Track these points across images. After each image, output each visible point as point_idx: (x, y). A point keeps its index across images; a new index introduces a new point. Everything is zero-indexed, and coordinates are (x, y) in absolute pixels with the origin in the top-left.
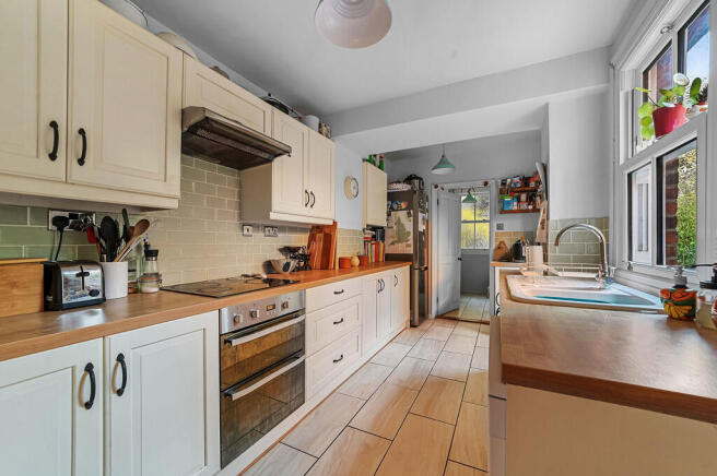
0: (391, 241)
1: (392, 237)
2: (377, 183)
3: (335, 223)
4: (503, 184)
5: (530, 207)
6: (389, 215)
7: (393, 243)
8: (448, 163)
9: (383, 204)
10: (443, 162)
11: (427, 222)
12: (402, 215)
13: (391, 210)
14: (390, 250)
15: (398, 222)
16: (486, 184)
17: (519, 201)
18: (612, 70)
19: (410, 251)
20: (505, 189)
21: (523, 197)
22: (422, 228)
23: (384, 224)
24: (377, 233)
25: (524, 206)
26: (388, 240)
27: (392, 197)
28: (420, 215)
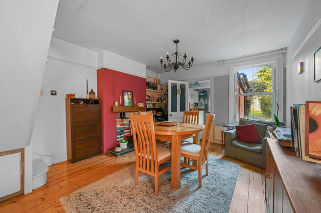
2: (197, 94)
6: (199, 100)
7: (200, 106)
9: (198, 98)
11: (208, 102)
12: (202, 100)
13: (199, 99)
14: (199, 108)
15: (201, 102)
19: (204, 108)
22: (206, 103)
23: (198, 102)
24: (196, 104)
27: (200, 96)
28: (206, 100)
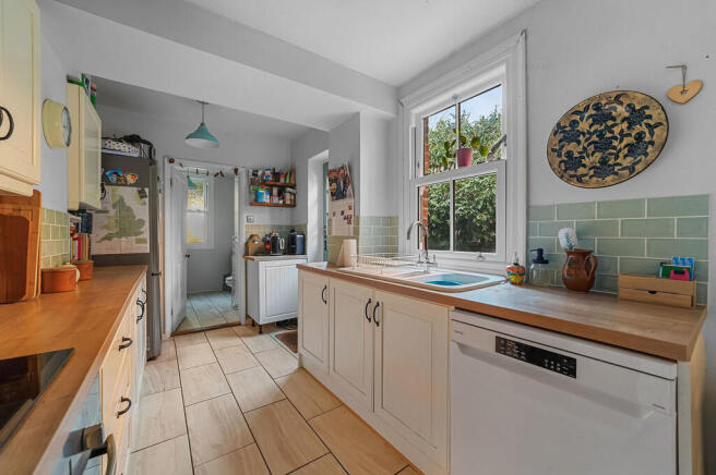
0: (104, 233)
1: (106, 227)
3: (37, 193)
4: (255, 174)
5: (281, 202)
6: (103, 190)
7: (108, 238)
8: (208, 134)
10: (201, 132)
12: (129, 195)
13: (107, 182)
14: (100, 248)
15: (120, 204)
16: (236, 171)
17: (271, 194)
18: (401, 108)
19: (146, 248)
20: (256, 180)
21: (275, 191)
23: (96, 204)
24: (81, 221)
25: (276, 200)
26: (98, 232)
